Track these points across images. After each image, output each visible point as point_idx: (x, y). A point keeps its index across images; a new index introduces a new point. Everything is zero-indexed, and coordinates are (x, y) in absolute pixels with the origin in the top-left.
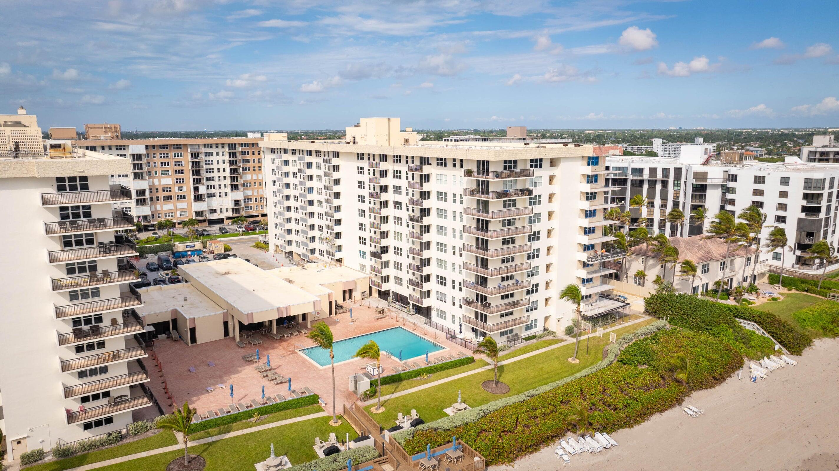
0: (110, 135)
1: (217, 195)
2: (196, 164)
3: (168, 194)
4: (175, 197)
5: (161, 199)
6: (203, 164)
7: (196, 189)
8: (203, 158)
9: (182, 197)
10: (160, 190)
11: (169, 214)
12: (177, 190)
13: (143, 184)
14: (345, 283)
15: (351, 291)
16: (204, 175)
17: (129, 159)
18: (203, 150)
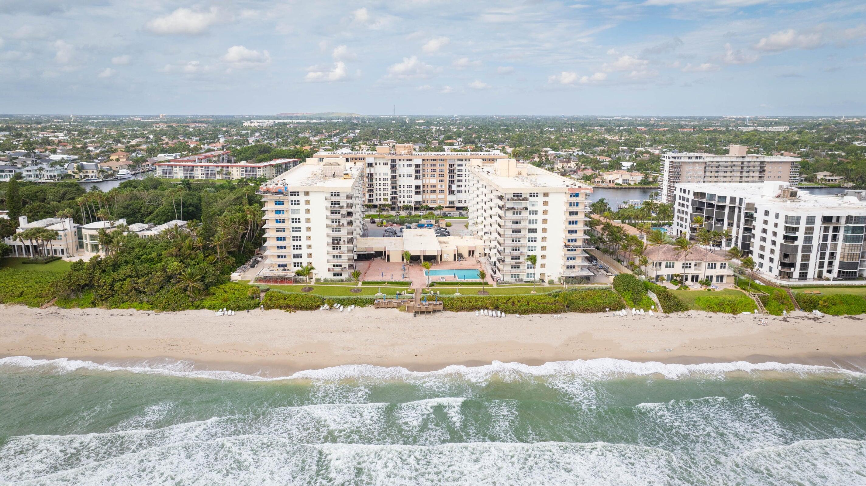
0: (407, 151)
1: (463, 191)
2: (452, 171)
3: (434, 189)
4: (437, 191)
5: (429, 191)
6: (456, 171)
7: (450, 187)
8: (456, 168)
9: (441, 191)
10: (429, 186)
11: (433, 201)
12: (439, 187)
13: (419, 182)
14: (469, 247)
15: (473, 252)
16: (456, 178)
17: (413, 167)
18: (457, 162)
